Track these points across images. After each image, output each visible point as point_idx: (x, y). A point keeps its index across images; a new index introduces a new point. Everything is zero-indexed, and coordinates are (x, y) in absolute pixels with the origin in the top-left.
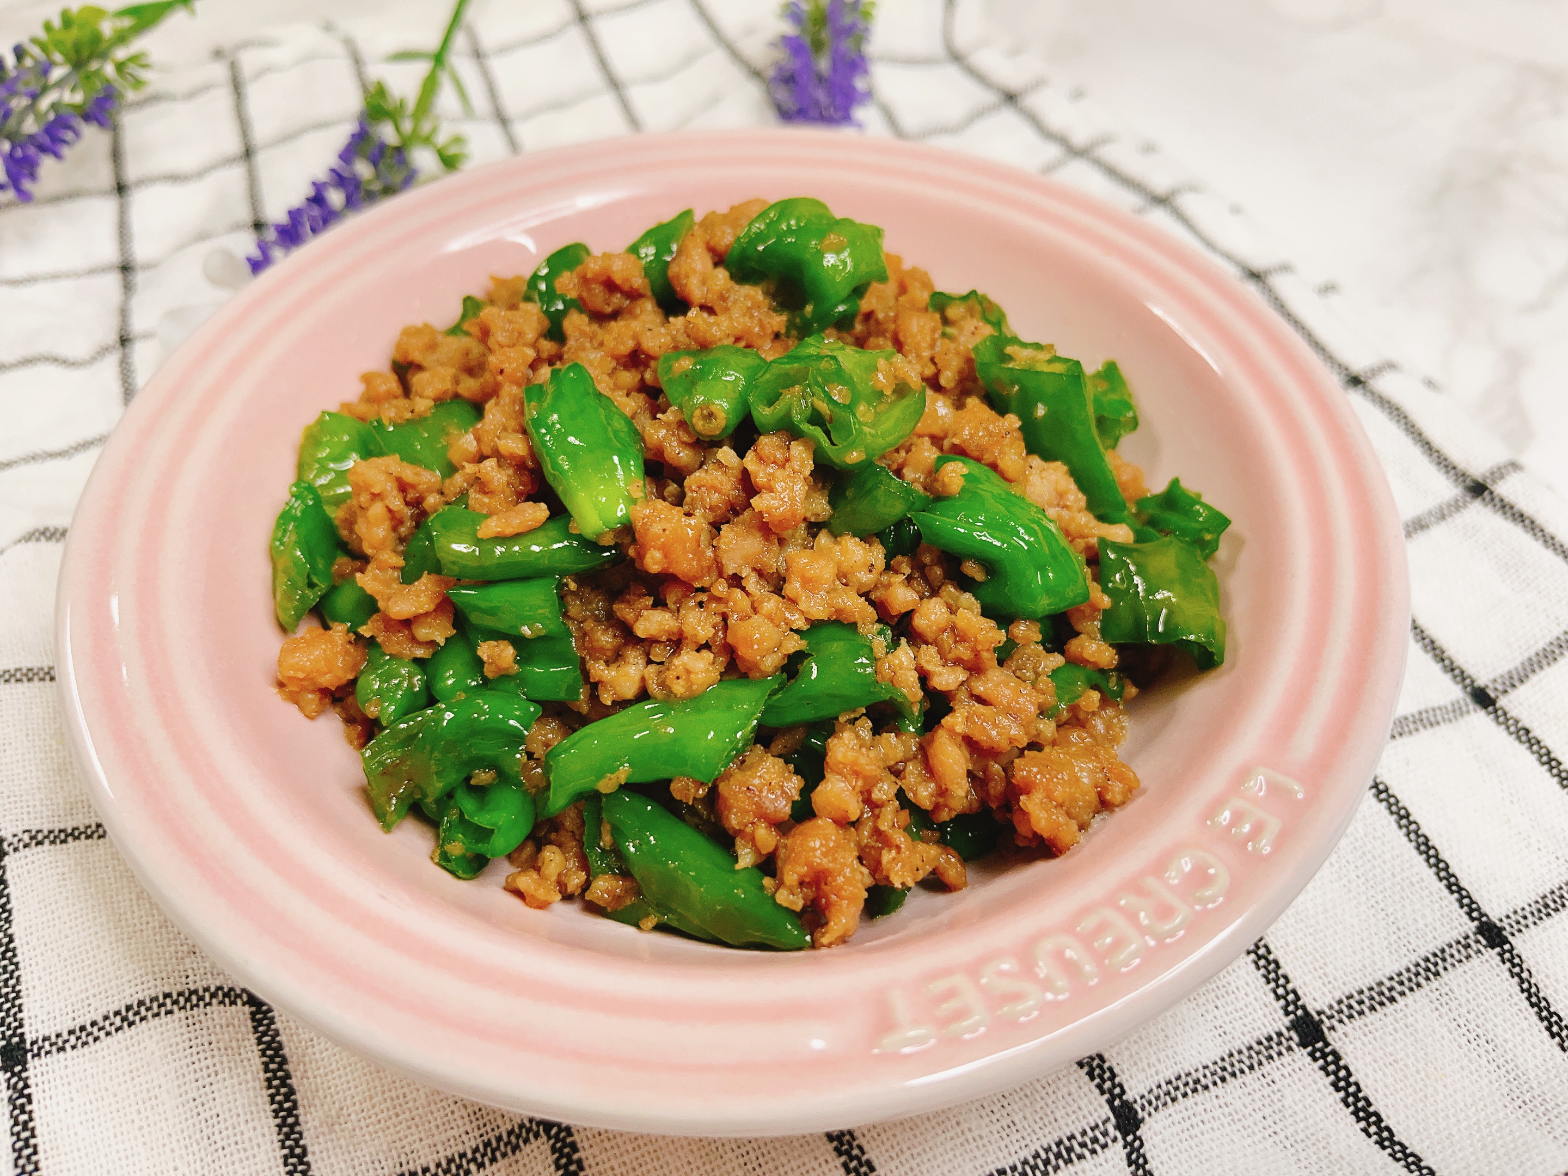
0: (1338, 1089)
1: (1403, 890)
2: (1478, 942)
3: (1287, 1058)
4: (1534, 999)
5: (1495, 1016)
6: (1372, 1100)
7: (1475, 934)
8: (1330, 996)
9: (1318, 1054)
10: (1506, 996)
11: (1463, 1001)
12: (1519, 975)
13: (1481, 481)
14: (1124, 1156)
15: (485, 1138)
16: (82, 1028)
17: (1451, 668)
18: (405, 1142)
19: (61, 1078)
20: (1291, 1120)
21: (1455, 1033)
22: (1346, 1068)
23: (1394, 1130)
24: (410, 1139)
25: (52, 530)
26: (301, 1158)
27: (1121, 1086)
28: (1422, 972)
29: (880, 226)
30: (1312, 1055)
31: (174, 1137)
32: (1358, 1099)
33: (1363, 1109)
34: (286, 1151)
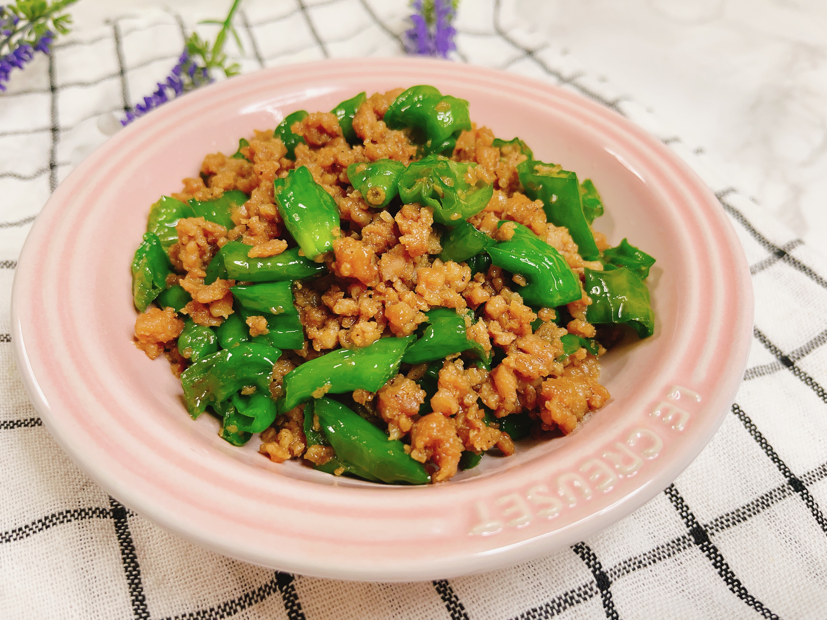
0: (716, 567)
1: (748, 461)
2: (789, 489)
3: (688, 550)
4: (820, 520)
5: (800, 528)
6: (735, 573)
7: (788, 484)
8: (711, 517)
9: (705, 548)
10: (805, 517)
11: (782, 520)
12: (811, 506)
13: (782, 249)
14: (602, 602)
15: (246, 592)
16: (20, 529)
17: (770, 346)
18: (200, 594)
19: (8, 556)
20: (691, 584)
21: (779, 537)
22: (721, 556)
23: (748, 589)
24: (203, 592)
25: (10, 262)
26: (142, 602)
27: (599, 563)
28: (760, 504)
29: (467, 100)
30: (702, 548)
31: (71, 589)
32: (727, 573)
33: (730, 578)
34: (134, 598)
